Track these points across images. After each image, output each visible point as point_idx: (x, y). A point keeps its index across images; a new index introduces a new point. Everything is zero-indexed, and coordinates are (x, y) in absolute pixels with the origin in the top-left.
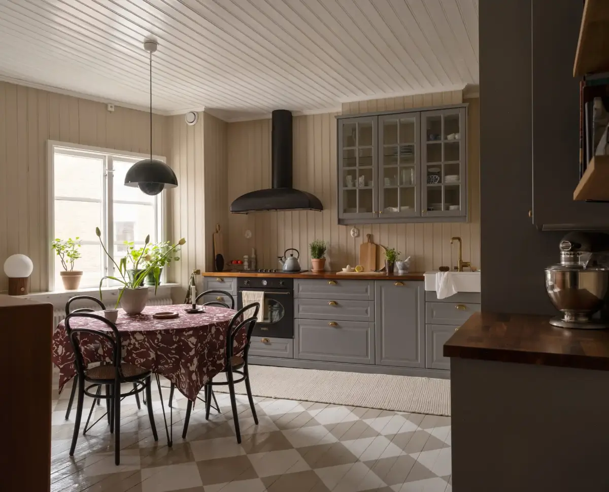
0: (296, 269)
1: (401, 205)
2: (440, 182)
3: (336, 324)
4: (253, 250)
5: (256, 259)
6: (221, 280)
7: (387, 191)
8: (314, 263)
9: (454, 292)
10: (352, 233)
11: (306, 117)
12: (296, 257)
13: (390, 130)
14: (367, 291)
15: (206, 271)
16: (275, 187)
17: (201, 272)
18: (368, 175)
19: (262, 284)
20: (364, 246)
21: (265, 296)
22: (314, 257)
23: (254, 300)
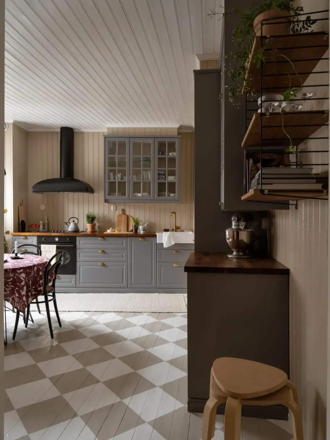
0: (76, 230)
1: (143, 192)
2: (165, 179)
3: (103, 264)
4: (46, 218)
5: (48, 224)
6: (25, 238)
7: (135, 183)
8: (89, 227)
9: (173, 243)
10: (112, 208)
11: (83, 133)
12: (77, 223)
13: (136, 146)
14: (123, 244)
15: (14, 232)
16: (63, 177)
17: (10, 232)
18: (123, 173)
19: (55, 240)
20: (119, 216)
21: (57, 248)
22: (89, 223)
23: (49, 250)
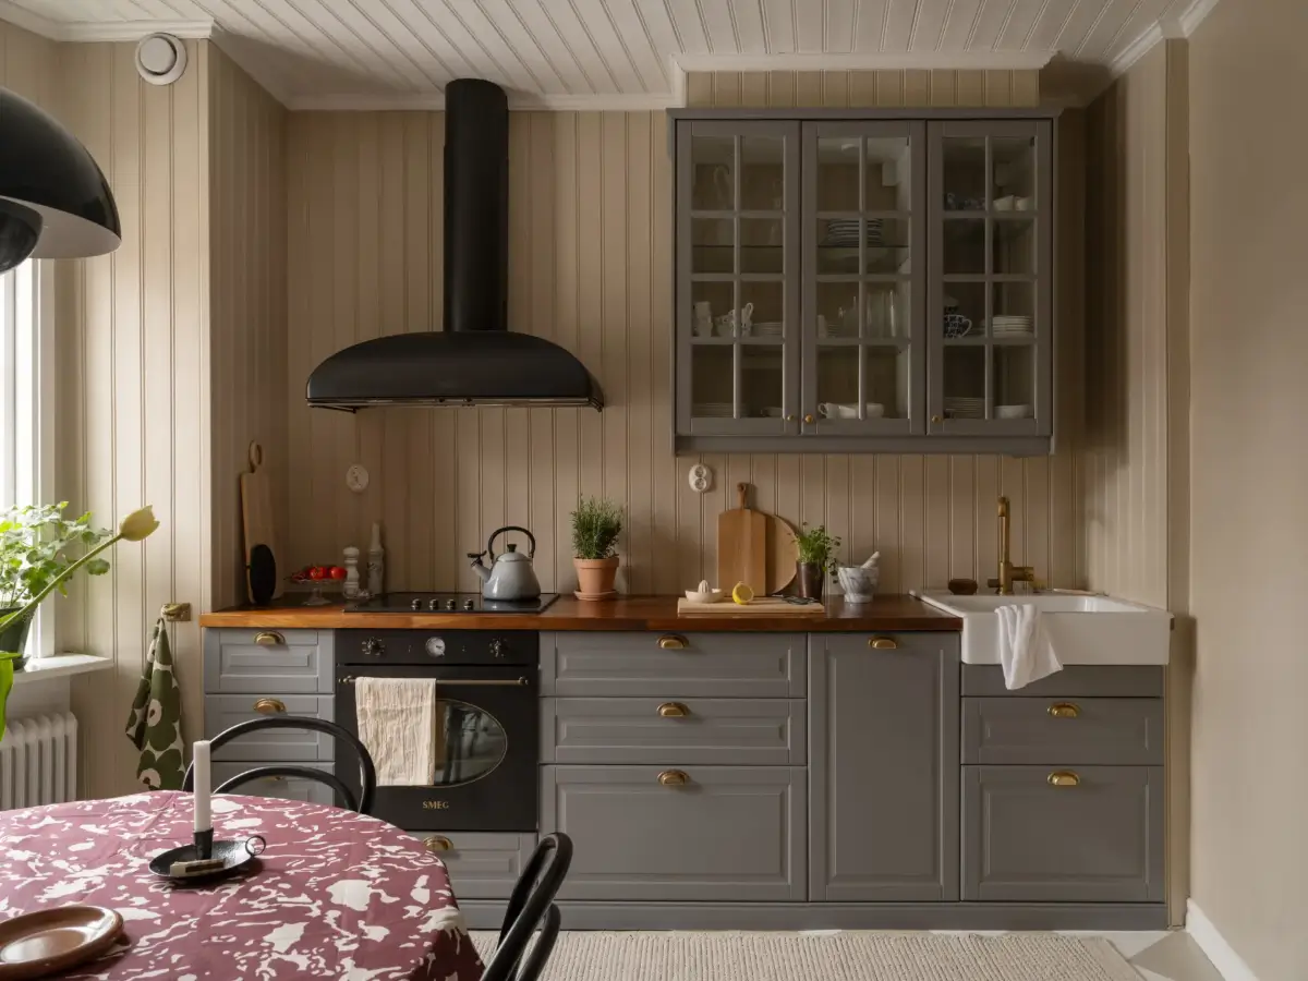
0: (526, 597)
1: (867, 400)
2: (977, 331)
3: (681, 776)
4: (376, 528)
5: (385, 558)
6: (273, 641)
7: (825, 355)
8: (586, 573)
9: (1055, 666)
10: (692, 479)
11: (550, 115)
12: (527, 553)
14: (782, 668)
15: (215, 609)
16: (457, 327)
17: (195, 613)
18: (767, 306)
19: (426, 652)
20: (729, 518)
21: (441, 693)
22: (587, 555)
23: (399, 708)
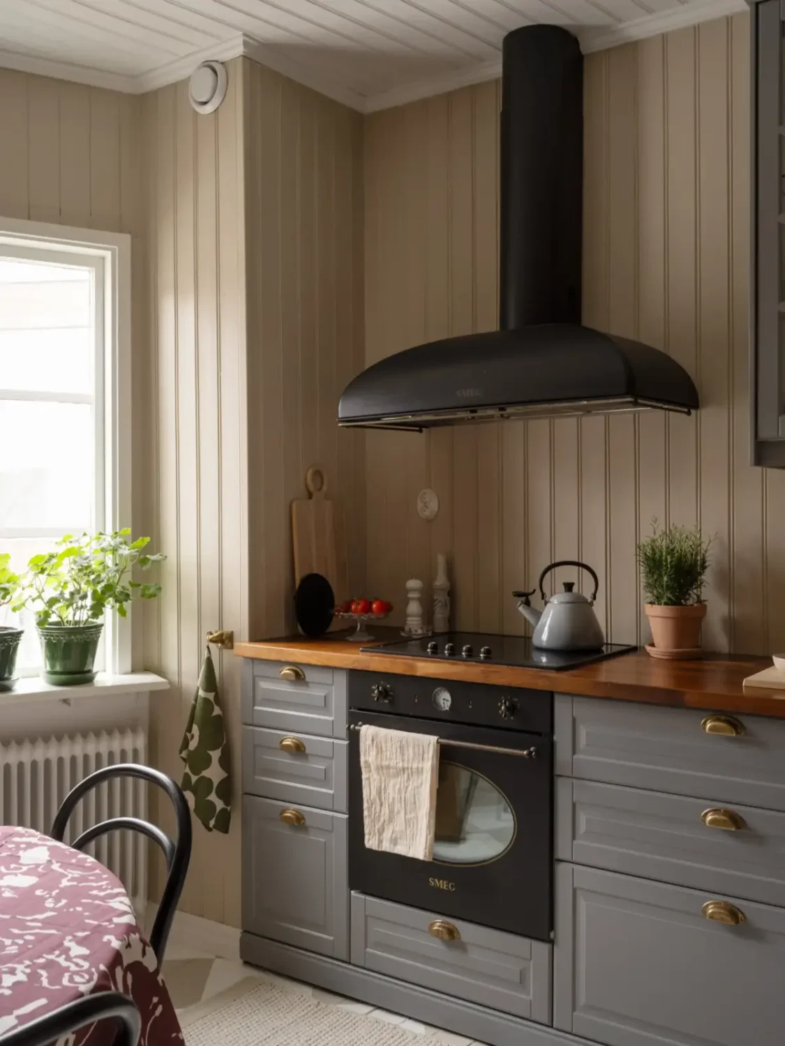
3: (734, 913)
4: (441, 560)
5: (452, 593)
6: (294, 677)
8: (659, 623)
11: (632, 48)
12: (588, 595)
15: (253, 639)
16: (512, 324)
21: (446, 757)
22: (657, 600)
23: (400, 765)
